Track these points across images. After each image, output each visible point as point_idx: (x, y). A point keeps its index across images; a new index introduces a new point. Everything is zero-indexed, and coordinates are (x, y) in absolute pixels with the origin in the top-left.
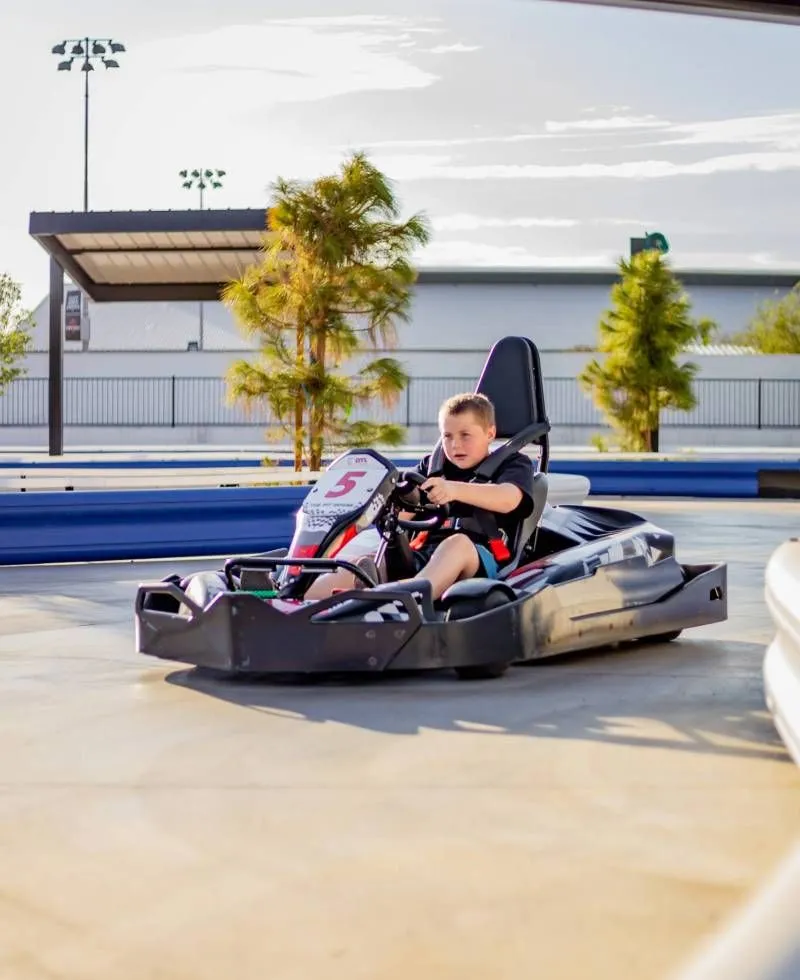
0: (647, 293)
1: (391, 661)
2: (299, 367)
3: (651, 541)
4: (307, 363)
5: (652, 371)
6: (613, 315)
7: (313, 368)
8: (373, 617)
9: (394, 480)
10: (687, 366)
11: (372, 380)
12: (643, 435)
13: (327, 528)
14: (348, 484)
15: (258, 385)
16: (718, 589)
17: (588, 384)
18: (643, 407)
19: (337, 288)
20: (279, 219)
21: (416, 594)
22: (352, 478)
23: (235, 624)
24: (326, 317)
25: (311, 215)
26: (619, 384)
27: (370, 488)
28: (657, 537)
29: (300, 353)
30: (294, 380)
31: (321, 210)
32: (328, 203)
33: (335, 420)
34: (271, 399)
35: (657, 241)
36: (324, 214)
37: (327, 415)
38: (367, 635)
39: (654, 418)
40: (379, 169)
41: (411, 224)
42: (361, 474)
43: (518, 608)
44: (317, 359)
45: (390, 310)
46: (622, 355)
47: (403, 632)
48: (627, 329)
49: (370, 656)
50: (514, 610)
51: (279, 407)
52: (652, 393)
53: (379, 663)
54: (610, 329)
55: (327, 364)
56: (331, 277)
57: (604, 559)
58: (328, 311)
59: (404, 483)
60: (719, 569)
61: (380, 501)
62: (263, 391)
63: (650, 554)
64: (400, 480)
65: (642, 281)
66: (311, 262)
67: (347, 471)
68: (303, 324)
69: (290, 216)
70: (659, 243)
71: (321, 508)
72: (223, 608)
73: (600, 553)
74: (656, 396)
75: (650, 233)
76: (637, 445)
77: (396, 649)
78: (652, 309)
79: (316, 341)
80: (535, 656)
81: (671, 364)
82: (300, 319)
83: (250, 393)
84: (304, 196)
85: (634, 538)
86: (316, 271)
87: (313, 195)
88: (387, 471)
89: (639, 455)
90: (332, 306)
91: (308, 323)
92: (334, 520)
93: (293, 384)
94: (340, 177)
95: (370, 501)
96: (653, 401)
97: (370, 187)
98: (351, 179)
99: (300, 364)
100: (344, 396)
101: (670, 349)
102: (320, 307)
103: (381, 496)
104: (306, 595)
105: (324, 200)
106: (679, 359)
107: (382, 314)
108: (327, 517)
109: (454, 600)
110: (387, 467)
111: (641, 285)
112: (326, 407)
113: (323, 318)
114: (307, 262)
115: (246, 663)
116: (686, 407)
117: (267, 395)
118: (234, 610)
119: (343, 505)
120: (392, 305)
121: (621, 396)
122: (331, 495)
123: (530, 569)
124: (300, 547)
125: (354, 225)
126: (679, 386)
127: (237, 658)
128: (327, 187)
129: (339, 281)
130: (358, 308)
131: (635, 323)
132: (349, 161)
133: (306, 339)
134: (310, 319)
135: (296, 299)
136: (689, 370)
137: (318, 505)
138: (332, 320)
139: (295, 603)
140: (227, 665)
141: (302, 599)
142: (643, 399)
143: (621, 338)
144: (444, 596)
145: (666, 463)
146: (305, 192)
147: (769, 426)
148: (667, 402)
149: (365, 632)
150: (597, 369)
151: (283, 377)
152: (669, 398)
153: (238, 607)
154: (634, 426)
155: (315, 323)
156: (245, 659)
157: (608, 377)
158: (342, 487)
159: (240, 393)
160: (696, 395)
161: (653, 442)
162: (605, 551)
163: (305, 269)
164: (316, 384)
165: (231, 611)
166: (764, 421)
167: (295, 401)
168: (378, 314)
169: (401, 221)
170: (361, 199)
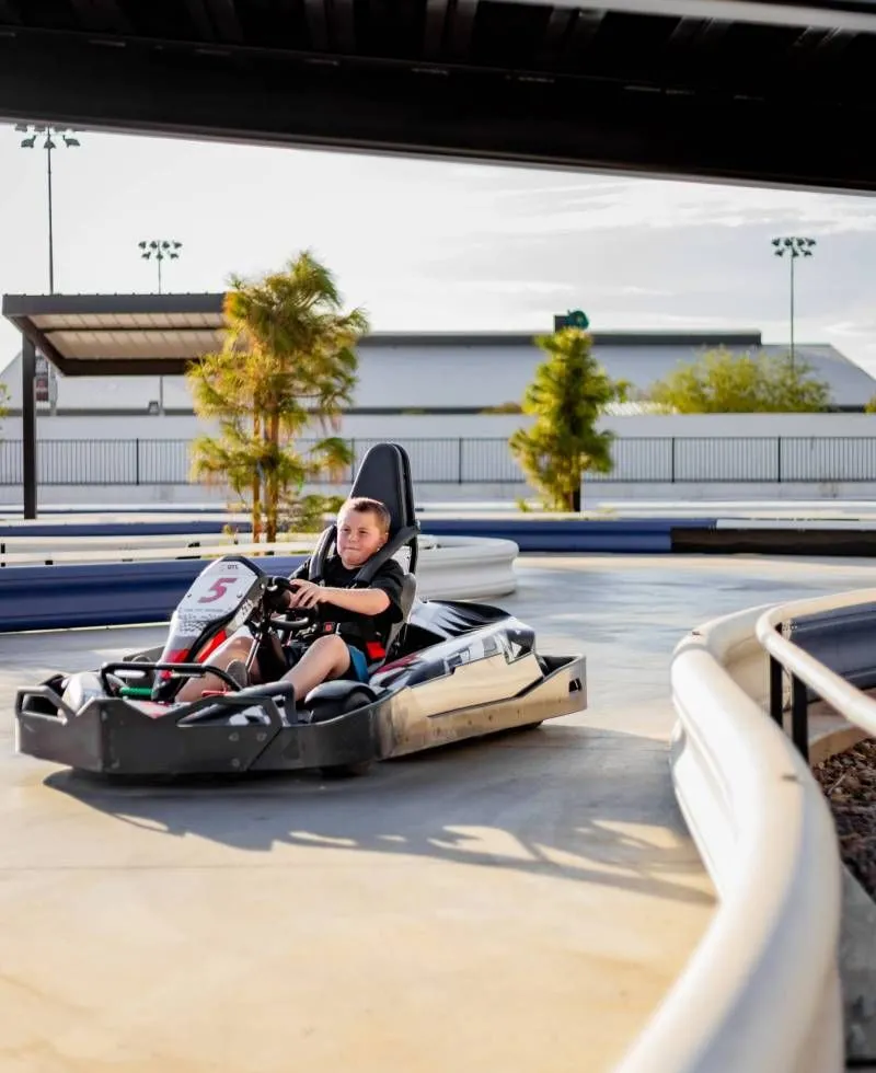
0: (568, 367)
1: (253, 763)
2: (255, 447)
3: (512, 636)
4: (262, 443)
5: (574, 438)
6: (536, 388)
7: (268, 447)
8: (238, 720)
9: (263, 586)
10: (606, 433)
11: (321, 458)
12: (566, 497)
13: (198, 633)
14: (220, 590)
15: (219, 462)
16: (578, 680)
17: (516, 451)
18: (566, 471)
19: (288, 376)
20: (233, 312)
21: (279, 697)
22: (223, 585)
23: (106, 728)
24: (279, 400)
25: (263, 310)
26: (544, 450)
27: (240, 593)
28: (518, 632)
29: (257, 433)
30: (252, 458)
31: (272, 304)
32: (278, 297)
33: (289, 493)
34: (230, 474)
35: (576, 319)
36: (274, 308)
37: (282, 489)
38: (231, 738)
39: (576, 482)
40: (326, 265)
41: (354, 316)
42: (232, 580)
43: (376, 710)
44: (272, 438)
45: (336, 394)
46: (546, 424)
47: (265, 735)
48: (551, 400)
49: (233, 758)
50: (371, 712)
51: (239, 483)
52: (574, 458)
53: (242, 765)
54: (535, 401)
55: (280, 444)
56: (283, 366)
57: (464, 657)
58: (280, 396)
59: (274, 588)
60: (579, 661)
61: (250, 606)
62: (223, 467)
63: (511, 648)
64: (270, 585)
65: (565, 357)
66: (264, 353)
67: (220, 577)
68: (260, 407)
69: (244, 310)
70: (580, 320)
71: (194, 614)
72: (94, 711)
73: (462, 651)
74: (577, 461)
75: (572, 310)
76: (560, 505)
77: (258, 752)
78: (574, 381)
79: (270, 420)
80: (393, 755)
81: (591, 432)
82: (257, 402)
83: (211, 469)
84: (256, 291)
85: (496, 635)
86: (269, 360)
87: (265, 290)
88: (256, 577)
89: (561, 515)
90: (284, 391)
91: (262, 407)
92: (205, 626)
93: (250, 462)
94: (290, 275)
95: (240, 606)
96: (574, 466)
97: (316, 282)
98: (297, 275)
99: (256, 443)
100: (294, 472)
101: (590, 417)
102: (273, 392)
103: (250, 601)
104: (177, 698)
105: (274, 296)
106: (599, 426)
107: (330, 398)
108: (198, 622)
109: (317, 701)
110: (257, 574)
111: (562, 361)
112: (280, 483)
113: (275, 401)
114: (260, 353)
115: (116, 765)
116: (605, 470)
117: (226, 471)
118: (104, 715)
119: (214, 610)
120: (338, 390)
121: (545, 460)
122: (204, 600)
123: (394, 667)
124: (173, 652)
125: (302, 318)
126: (598, 450)
127: (107, 761)
128: (277, 283)
129: (291, 369)
130: (309, 393)
131: (557, 395)
132: (296, 259)
133: (262, 420)
134: (265, 404)
135: (252, 386)
136: (606, 436)
137: (191, 610)
138: (284, 404)
139: (166, 704)
140: (98, 767)
141: (172, 701)
142: (565, 464)
143: (546, 409)
144: (308, 697)
145: (587, 522)
146: (257, 288)
147: (682, 481)
148: (587, 466)
149: (228, 735)
150: (523, 437)
151: (242, 455)
152: (589, 462)
153: (108, 713)
154: (558, 488)
155: (268, 406)
156: (114, 762)
157: (533, 444)
158: (214, 593)
159: (202, 469)
160: (615, 459)
161: (575, 502)
162: (466, 649)
163: (260, 360)
164: (270, 462)
165: (101, 715)
166: (677, 476)
167: (252, 478)
168: (326, 398)
169: (344, 312)
170: (309, 293)
